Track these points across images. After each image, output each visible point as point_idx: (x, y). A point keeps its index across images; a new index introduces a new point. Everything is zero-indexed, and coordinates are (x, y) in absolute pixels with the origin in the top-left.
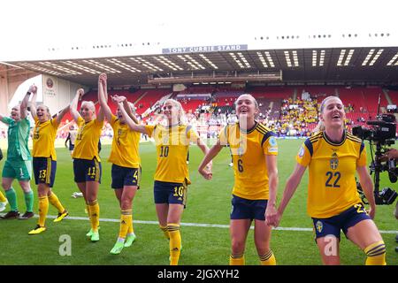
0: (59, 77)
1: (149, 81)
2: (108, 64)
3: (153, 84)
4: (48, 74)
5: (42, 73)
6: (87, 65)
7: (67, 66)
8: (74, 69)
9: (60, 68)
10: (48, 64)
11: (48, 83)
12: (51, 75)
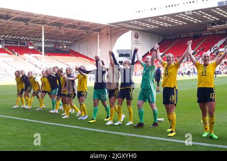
0: (142, 31)
1: (208, 29)
2: (177, 18)
3: (212, 31)
4: (135, 29)
5: (132, 29)
6: (162, 20)
7: (148, 23)
8: (153, 24)
9: (144, 24)
10: (136, 22)
11: (135, 36)
12: (137, 30)
